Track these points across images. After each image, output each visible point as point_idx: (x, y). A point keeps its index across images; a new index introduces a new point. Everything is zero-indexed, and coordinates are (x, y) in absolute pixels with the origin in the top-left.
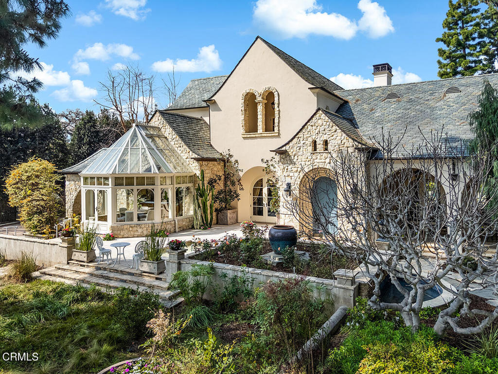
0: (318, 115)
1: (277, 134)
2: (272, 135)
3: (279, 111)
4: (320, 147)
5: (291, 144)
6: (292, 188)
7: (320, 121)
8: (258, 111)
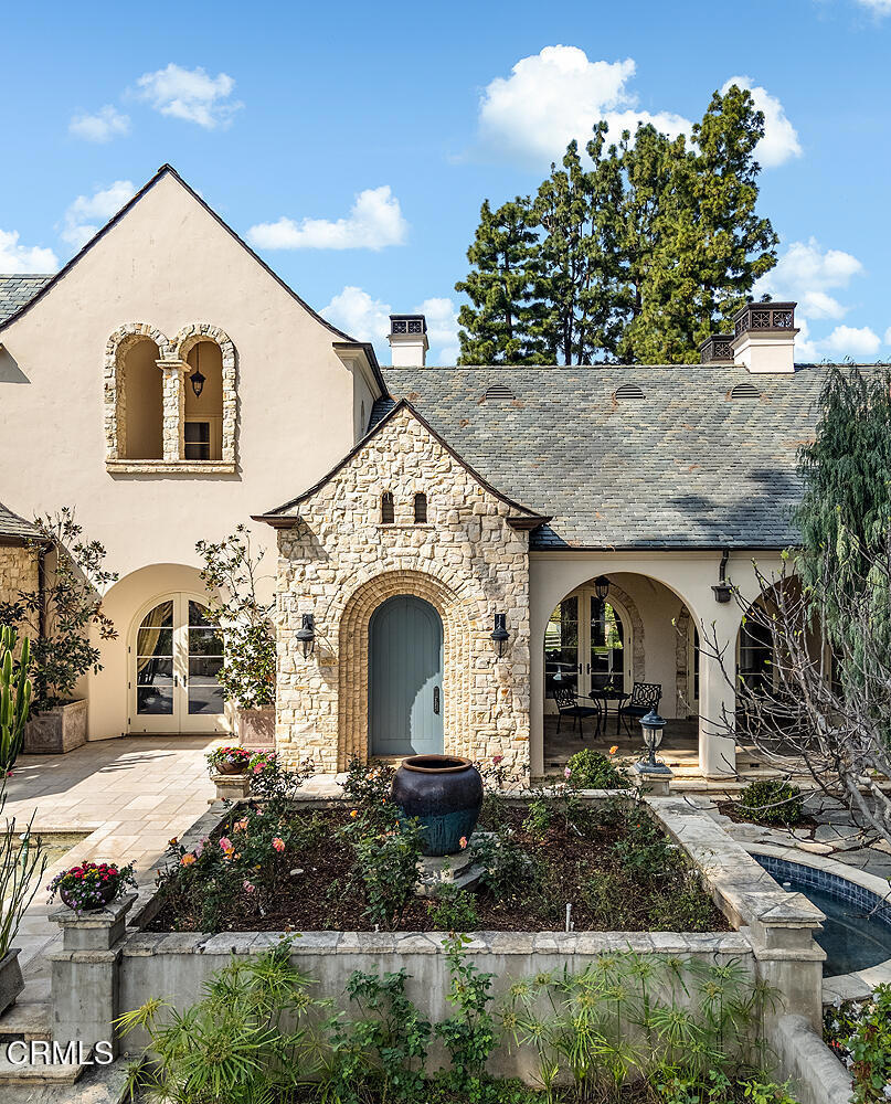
0: (398, 421)
1: (231, 469)
2: (215, 469)
3: (237, 399)
4: (404, 513)
5: (315, 500)
6: (319, 628)
7: (404, 439)
8: (166, 393)
